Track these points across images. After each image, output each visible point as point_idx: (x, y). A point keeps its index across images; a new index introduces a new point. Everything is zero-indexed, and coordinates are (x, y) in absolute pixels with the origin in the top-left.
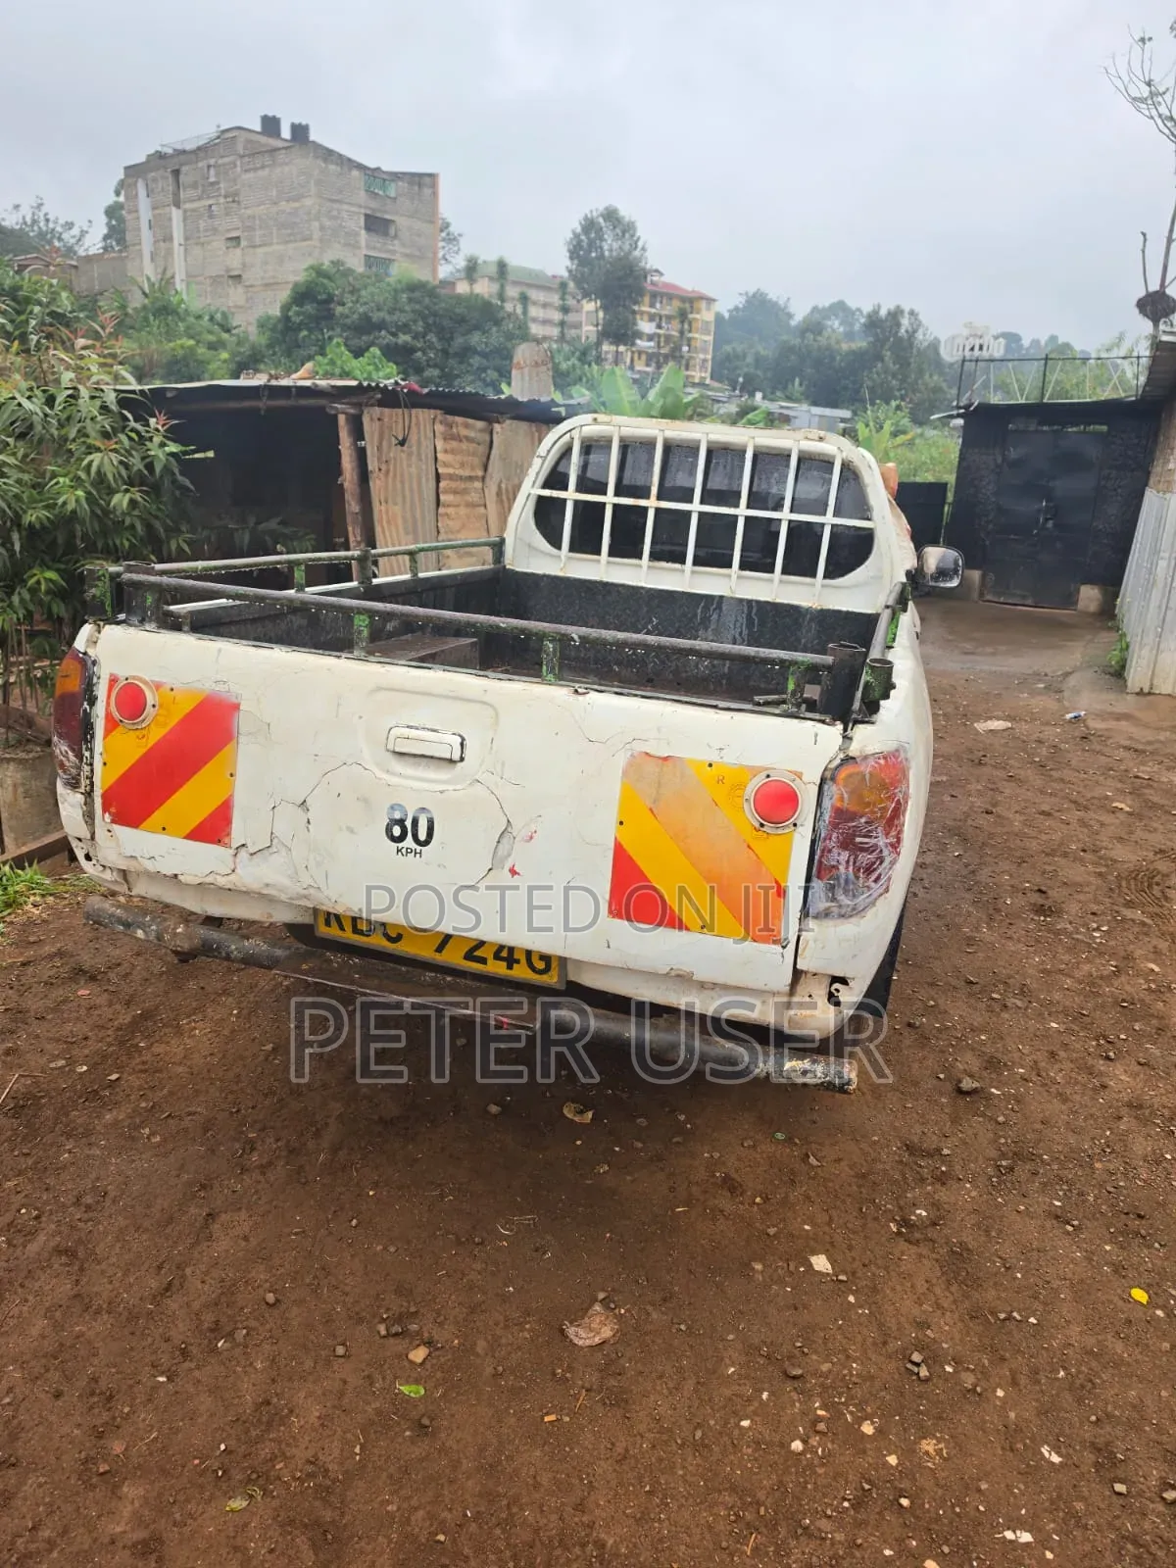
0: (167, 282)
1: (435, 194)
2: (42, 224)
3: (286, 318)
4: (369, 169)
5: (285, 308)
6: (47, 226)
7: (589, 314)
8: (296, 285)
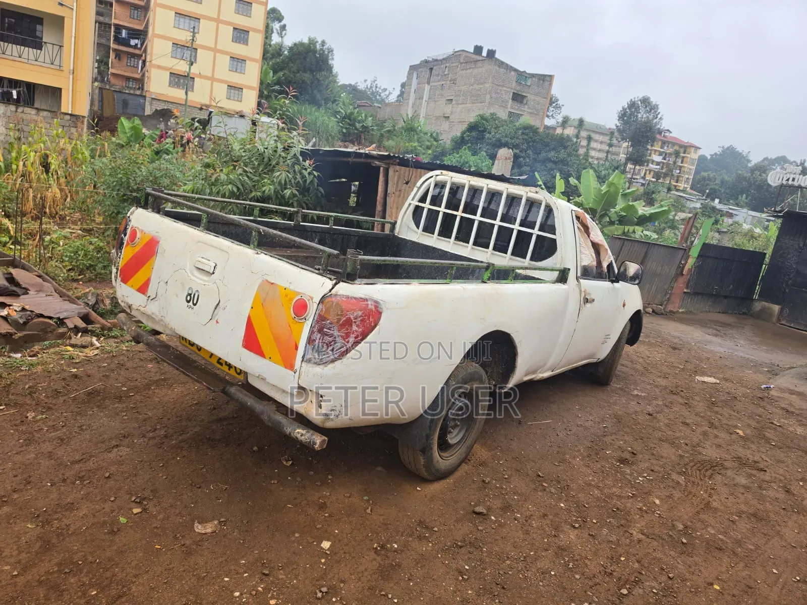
0: (416, 116)
1: (551, 85)
2: (374, 89)
3: (462, 138)
4: (520, 71)
5: (463, 133)
6: (376, 89)
7: (623, 149)
8: (471, 123)
